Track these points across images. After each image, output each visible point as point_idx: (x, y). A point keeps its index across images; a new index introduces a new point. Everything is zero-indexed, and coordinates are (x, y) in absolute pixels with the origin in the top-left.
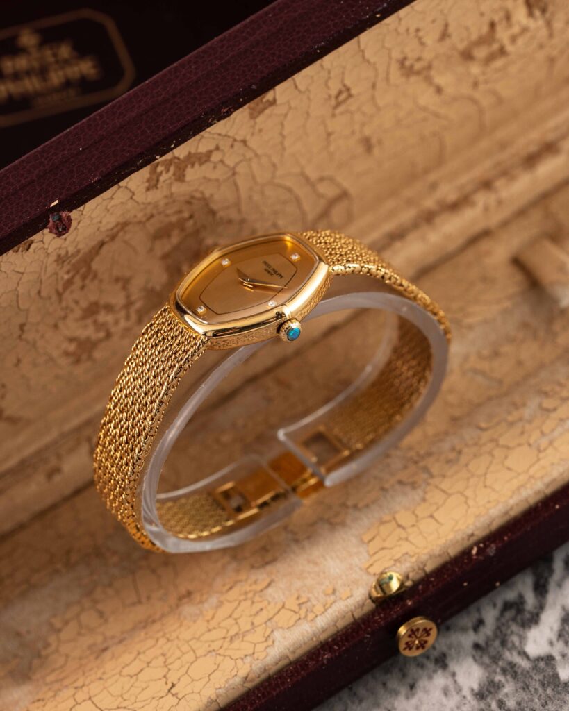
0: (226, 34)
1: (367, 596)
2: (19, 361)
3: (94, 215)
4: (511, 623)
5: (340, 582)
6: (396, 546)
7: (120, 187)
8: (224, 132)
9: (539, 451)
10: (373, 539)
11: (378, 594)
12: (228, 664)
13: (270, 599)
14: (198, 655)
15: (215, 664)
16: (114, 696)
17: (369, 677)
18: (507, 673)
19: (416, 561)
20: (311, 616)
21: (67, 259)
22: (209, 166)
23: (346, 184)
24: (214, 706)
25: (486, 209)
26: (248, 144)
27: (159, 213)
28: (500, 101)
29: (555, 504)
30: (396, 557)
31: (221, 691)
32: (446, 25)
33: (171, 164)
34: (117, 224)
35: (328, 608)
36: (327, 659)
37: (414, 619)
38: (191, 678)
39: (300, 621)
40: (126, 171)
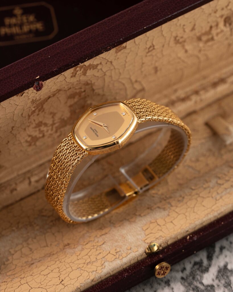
0: (111, 17)
1: (144, 251)
2: (8, 142)
3: (49, 85)
4: (197, 270)
5: (133, 245)
6: (157, 232)
7: (61, 74)
8: (104, 57)
9: (216, 200)
10: (147, 229)
11: (149, 251)
12: (85, 274)
13: (104, 249)
14: (73, 269)
15: (80, 273)
16: (38, 283)
17: (137, 286)
18: (195, 290)
19: (165, 240)
20: (121, 258)
21: (36, 102)
22: (96, 70)
23: (145, 85)
24: (79, 290)
25: (196, 102)
26: (113, 63)
27: (73, 88)
28: (208, 59)
29: (222, 222)
30: (156, 237)
31: (82, 285)
32: (195, 25)
33: (82, 68)
34: (57, 90)
35: (128, 255)
36: (127, 275)
37: (162, 263)
38: (70, 278)
39: (116, 259)
40: (67, 68)
